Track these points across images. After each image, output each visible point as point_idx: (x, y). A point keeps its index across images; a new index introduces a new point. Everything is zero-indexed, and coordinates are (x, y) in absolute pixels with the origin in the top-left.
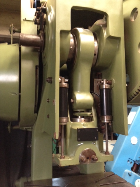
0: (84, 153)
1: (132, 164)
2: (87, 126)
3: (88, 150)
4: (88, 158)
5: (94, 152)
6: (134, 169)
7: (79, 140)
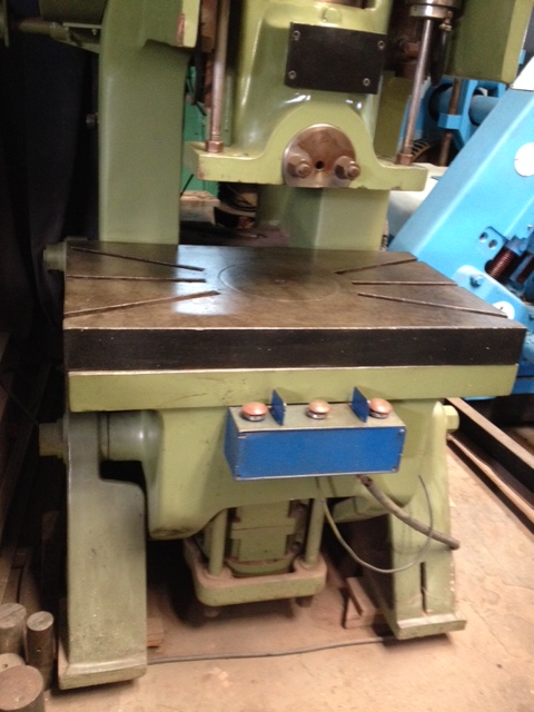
0: (304, 142)
1: (496, 249)
2: (340, 21)
3: (326, 133)
4: (319, 165)
5: (348, 142)
6: (496, 269)
7: (292, 77)
